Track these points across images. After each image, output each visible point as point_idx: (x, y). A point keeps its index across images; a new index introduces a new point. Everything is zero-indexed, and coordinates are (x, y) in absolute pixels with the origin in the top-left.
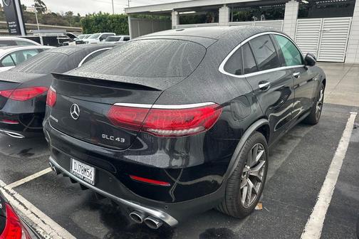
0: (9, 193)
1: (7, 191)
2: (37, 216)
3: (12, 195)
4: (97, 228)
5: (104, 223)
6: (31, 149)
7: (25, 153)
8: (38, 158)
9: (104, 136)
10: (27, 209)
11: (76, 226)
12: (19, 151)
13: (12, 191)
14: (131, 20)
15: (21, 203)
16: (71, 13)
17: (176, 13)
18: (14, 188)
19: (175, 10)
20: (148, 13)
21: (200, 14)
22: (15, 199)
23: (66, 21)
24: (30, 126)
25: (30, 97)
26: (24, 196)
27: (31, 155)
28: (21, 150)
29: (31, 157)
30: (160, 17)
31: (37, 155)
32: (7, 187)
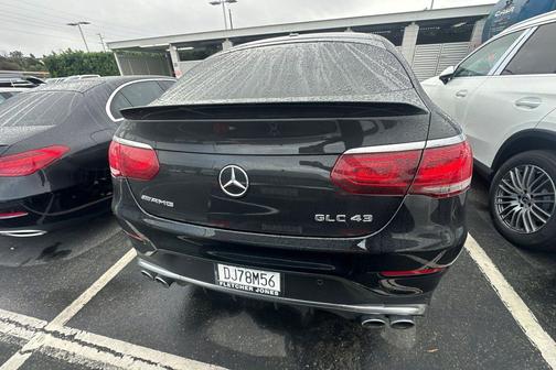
0: (63, 336)
1: (55, 334)
2: (149, 362)
3: (71, 338)
4: (264, 341)
5: (267, 328)
6: (58, 244)
7: (50, 252)
8: (83, 256)
9: (320, 217)
10: (121, 355)
11: (229, 352)
12: (38, 254)
13: (68, 331)
14: (119, 58)
15: (100, 349)
16: (19, 54)
17: (175, 48)
18: (69, 324)
19: (173, 44)
20: (137, 48)
21: (197, 50)
22: (84, 344)
23: (14, 64)
24: (50, 211)
25: (38, 166)
26: (98, 332)
27: (65, 253)
28: (42, 250)
29: (69, 257)
30: (153, 55)
31: (77, 251)
32: (52, 327)
